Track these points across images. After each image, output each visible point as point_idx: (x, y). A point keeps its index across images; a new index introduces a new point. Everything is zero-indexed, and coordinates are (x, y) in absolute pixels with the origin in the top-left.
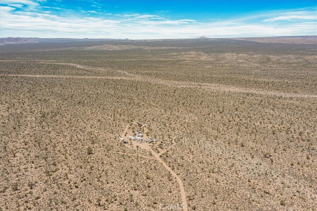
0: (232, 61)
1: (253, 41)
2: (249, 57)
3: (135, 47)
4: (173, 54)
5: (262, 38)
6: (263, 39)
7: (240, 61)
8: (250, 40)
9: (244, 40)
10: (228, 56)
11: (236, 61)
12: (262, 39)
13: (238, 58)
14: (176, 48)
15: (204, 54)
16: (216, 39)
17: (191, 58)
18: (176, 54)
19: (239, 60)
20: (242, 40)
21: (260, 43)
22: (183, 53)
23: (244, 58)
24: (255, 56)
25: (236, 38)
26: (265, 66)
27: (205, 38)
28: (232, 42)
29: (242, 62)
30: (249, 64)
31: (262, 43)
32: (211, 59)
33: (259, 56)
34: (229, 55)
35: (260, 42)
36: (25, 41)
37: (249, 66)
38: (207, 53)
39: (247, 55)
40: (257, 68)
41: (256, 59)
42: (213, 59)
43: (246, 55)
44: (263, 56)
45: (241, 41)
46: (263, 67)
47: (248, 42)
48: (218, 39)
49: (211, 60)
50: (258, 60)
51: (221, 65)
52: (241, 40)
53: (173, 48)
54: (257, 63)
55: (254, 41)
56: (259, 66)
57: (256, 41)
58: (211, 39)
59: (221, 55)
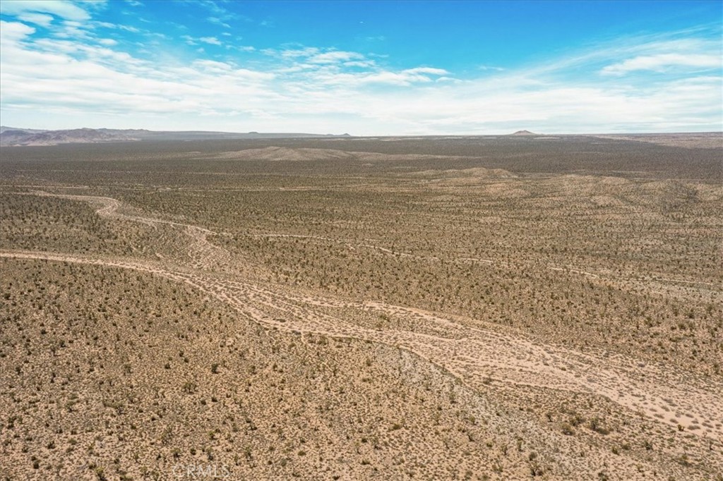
0: (577, 200)
1: (649, 141)
2: (632, 186)
3: (343, 154)
4: (424, 173)
5: (675, 135)
6: (677, 137)
7: (601, 200)
8: (641, 140)
9: (627, 138)
10: (569, 183)
11: (588, 201)
12: (674, 137)
13: (596, 189)
14: (445, 157)
15: (509, 173)
16: (555, 136)
17: (466, 185)
18: (430, 172)
19: (596, 198)
20: (621, 140)
21: (668, 147)
22: (451, 171)
23: (616, 189)
24: (650, 185)
25: (607, 135)
26: (679, 220)
27: (528, 134)
28: (593, 145)
29: (607, 203)
30: (628, 212)
31: (675, 148)
32: (515, 193)
33: (662, 185)
34: (571, 180)
35: (668, 145)
36: (110, 136)
37: (627, 219)
38: (515, 172)
39: (627, 181)
40: (653, 227)
41: (651, 194)
42: (523, 191)
43: (622, 180)
44: (674, 187)
45: (618, 141)
46: (673, 224)
47: (638, 144)
48: (562, 137)
49: (514, 196)
50: (657, 198)
51: (536, 213)
52: (620, 138)
53: (437, 156)
54: (653, 209)
55: (653, 142)
56: (661, 218)
57: (657, 141)
58: (543, 136)
59: (551, 181)
